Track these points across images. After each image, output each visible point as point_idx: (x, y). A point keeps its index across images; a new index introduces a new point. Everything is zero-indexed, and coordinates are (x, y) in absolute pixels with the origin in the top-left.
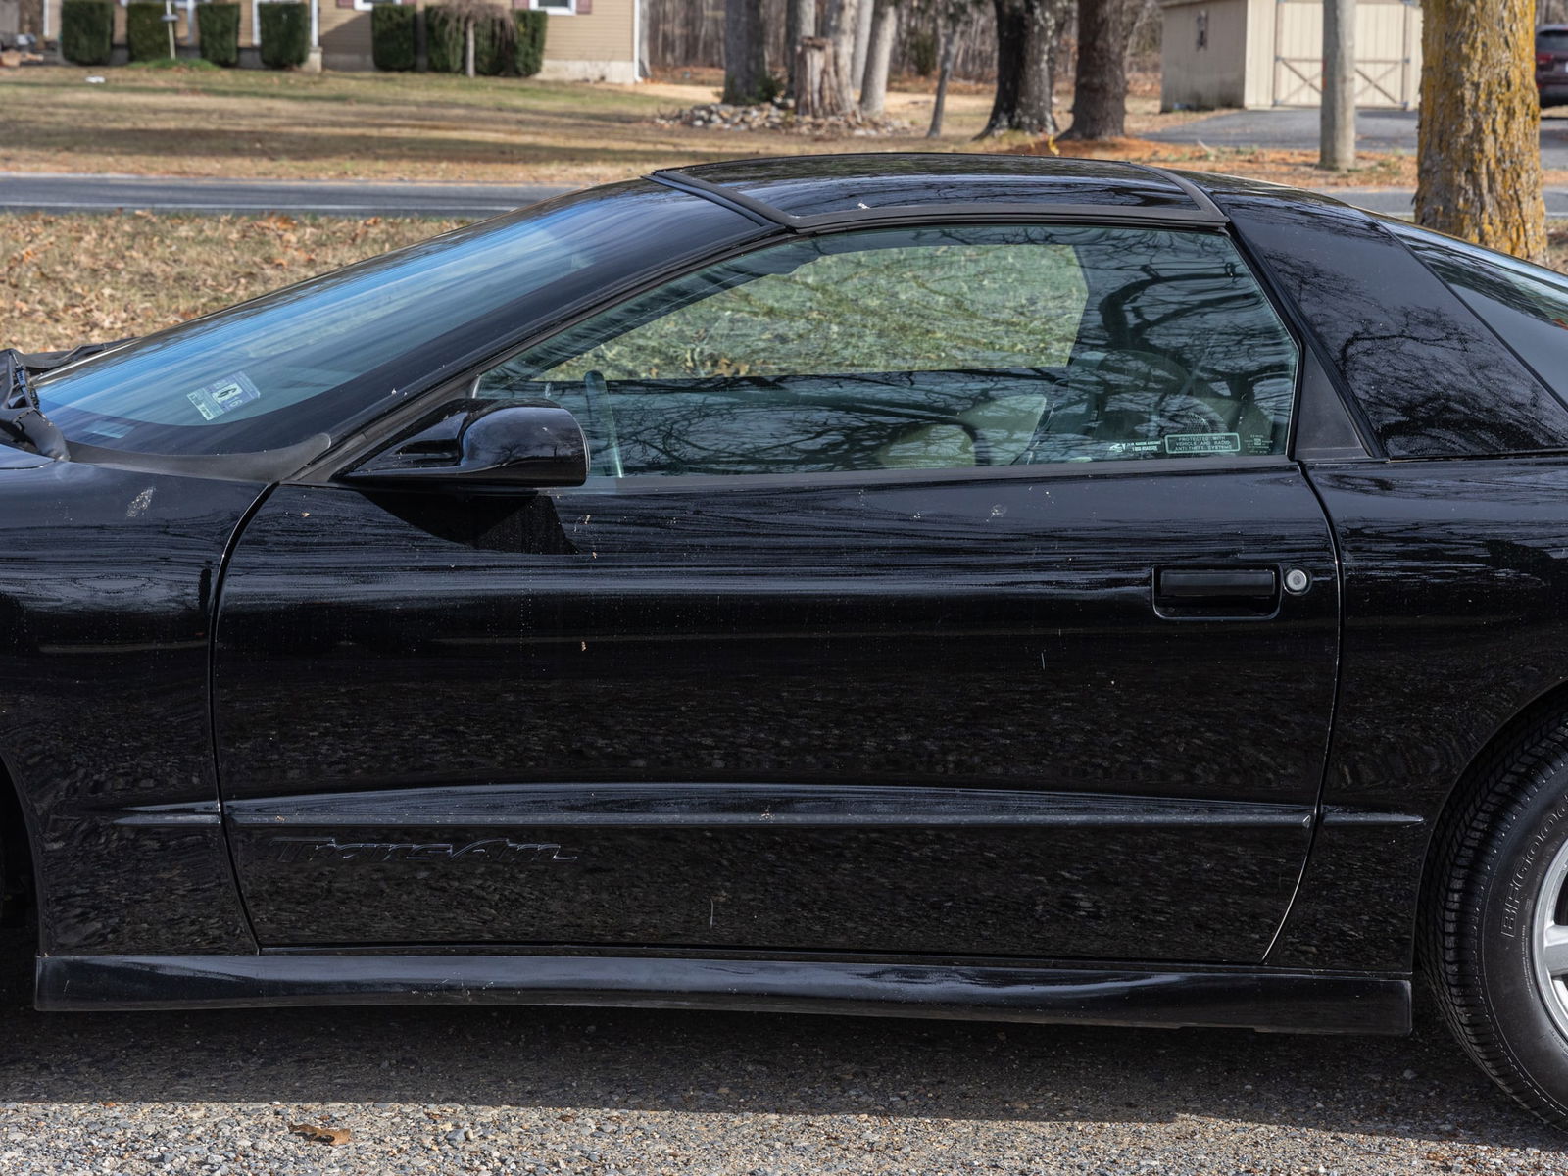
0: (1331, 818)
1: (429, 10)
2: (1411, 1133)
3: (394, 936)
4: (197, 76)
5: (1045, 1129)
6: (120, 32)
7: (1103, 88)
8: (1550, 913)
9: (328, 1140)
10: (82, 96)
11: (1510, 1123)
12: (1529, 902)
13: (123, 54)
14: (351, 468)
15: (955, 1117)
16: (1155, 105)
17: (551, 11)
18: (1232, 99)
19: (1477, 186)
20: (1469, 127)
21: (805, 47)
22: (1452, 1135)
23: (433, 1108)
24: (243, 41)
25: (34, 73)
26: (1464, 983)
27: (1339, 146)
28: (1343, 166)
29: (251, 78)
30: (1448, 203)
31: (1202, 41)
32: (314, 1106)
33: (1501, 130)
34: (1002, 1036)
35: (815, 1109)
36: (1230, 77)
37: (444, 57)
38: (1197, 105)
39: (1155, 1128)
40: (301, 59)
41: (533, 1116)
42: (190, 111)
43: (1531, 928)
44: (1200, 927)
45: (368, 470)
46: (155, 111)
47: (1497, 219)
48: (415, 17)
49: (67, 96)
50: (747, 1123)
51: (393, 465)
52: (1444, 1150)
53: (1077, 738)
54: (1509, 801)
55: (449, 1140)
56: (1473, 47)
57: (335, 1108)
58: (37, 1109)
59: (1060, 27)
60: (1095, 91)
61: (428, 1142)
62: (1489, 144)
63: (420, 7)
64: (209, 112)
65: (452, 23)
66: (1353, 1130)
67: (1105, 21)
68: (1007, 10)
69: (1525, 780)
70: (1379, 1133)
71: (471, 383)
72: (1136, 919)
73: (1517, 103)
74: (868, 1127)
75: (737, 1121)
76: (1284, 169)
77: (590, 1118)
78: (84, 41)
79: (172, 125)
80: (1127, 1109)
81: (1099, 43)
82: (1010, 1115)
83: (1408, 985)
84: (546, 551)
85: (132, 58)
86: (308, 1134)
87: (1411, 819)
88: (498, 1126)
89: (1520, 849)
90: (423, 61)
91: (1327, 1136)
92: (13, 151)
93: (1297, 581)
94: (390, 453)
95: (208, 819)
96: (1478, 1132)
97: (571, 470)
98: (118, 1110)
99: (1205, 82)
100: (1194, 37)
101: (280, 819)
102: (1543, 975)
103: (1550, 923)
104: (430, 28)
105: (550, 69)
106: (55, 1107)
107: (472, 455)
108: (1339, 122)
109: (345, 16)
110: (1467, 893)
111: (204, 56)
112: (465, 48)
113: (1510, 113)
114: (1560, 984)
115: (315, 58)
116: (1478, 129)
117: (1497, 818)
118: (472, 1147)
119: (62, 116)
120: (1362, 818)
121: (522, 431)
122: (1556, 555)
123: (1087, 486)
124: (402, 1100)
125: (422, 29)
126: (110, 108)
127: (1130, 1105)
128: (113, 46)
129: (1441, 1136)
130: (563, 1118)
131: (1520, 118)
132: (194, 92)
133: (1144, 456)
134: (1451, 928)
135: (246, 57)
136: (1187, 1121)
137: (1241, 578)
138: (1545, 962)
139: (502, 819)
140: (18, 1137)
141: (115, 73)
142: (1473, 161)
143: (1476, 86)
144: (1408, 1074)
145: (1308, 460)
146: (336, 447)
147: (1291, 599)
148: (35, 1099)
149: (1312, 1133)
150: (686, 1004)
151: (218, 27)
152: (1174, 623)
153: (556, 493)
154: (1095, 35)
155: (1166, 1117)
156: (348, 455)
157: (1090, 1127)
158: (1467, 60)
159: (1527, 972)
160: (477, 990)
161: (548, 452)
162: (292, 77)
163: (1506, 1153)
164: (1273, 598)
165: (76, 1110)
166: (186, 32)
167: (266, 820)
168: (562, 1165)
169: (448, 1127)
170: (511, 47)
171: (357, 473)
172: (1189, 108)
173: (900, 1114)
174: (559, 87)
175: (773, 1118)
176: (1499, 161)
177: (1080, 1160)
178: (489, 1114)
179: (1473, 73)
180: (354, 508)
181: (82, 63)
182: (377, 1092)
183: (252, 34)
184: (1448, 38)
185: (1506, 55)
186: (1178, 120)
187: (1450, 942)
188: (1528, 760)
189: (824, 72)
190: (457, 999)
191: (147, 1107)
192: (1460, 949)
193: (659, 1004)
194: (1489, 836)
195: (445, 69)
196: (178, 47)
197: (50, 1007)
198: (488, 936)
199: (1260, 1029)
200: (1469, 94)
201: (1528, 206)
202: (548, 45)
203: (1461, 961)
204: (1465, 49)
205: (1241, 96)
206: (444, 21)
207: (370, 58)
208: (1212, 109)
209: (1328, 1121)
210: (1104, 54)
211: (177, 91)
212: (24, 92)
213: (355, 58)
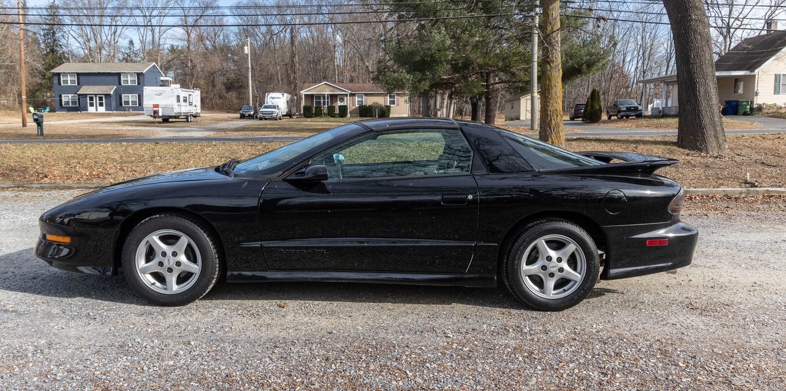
0: (479, 244)
1: (369, 106)
2: (498, 307)
3: (300, 268)
4: (327, 119)
5: (425, 306)
6: (314, 112)
7: (490, 116)
8: (525, 263)
9: (283, 307)
10: (306, 123)
11: (519, 305)
12: (520, 261)
13: (314, 115)
14: (285, 178)
15: (408, 303)
16: (504, 120)
17: (392, 105)
18: (518, 118)
19: (551, 130)
20: (549, 118)
21: (437, 110)
22: (506, 307)
23: (306, 302)
24: (336, 113)
25: (298, 119)
26: (507, 277)
27: (534, 125)
28: (535, 129)
29: (337, 119)
30: (545, 133)
31: (512, 108)
32: (283, 301)
33: (555, 119)
34: (422, 288)
35: (381, 302)
36: (517, 114)
37: (372, 114)
38: (512, 119)
39: (448, 306)
40: (346, 116)
41: (325, 303)
42: (324, 125)
43: (520, 266)
44: (459, 267)
45: (288, 178)
46: (318, 125)
47: (555, 136)
48: (367, 107)
49: (303, 123)
50: (366, 304)
51: (293, 177)
52: (504, 310)
53: (442, 230)
54: (515, 241)
55: (307, 307)
56: (550, 104)
57: (287, 301)
58: (230, 301)
59: (483, 105)
60: (488, 116)
61: (303, 308)
62: (553, 122)
63: (368, 105)
64: (327, 125)
65: (373, 108)
66: (487, 306)
67: (490, 103)
68: (473, 102)
69: (519, 237)
70: (492, 307)
71: (309, 161)
72: (447, 265)
73: (559, 114)
74: (390, 305)
75: (364, 304)
76: (524, 130)
77: (335, 303)
78: (307, 113)
79: (320, 127)
80: (443, 302)
81: (489, 108)
82: (419, 303)
83: (496, 277)
84: (322, 193)
85: (316, 116)
86: (280, 306)
87: (495, 244)
88: (318, 305)
89: (518, 250)
90: (368, 115)
91: (481, 308)
92: (290, 132)
93: (470, 197)
94: (293, 175)
95: (258, 245)
96: (512, 307)
97: (325, 177)
98: (246, 301)
99: (513, 115)
100: (511, 107)
101: (271, 245)
102: (523, 276)
103: (525, 265)
104: (370, 109)
105: (391, 116)
106: (234, 301)
107: (307, 174)
108: (534, 121)
109: (354, 107)
110: (508, 259)
111: (329, 115)
112: (376, 113)
113: (557, 116)
114: (527, 277)
115: (349, 115)
116: (551, 119)
117: (513, 244)
118: (311, 309)
119: (301, 126)
120: (487, 244)
121: (317, 170)
122: (540, 191)
123: (429, 179)
124: (301, 300)
125: (368, 110)
126: (310, 125)
127: (443, 301)
128: (313, 114)
129: (504, 307)
130: (331, 303)
131: (559, 117)
132: (326, 122)
133: (442, 173)
134: (504, 266)
135: (336, 115)
136: (454, 304)
137: (459, 196)
138: (524, 273)
139: (314, 245)
140: (225, 306)
141: (313, 119)
142: (550, 125)
143: (550, 111)
144: (501, 296)
145: (474, 174)
146: (283, 173)
147: (469, 201)
148: (230, 300)
149: (478, 307)
150: (352, 281)
151: (331, 110)
152: (445, 206)
153: (324, 182)
154: (488, 106)
155: (450, 304)
156: (285, 175)
157: (434, 306)
158: (549, 106)
159: (520, 275)
160: (311, 279)
161: (322, 174)
162: (344, 119)
163: (516, 311)
164: (465, 200)
165: (238, 301)
166: (326, 111)
167: (269, 246)
168: (327, 312)
169: (308, 305)
170: (384, 112)
171: (287, 179)
172: (510, 120)
173: (397, 303)
174: (393, 118)
175: (372, 304)
176: (555, 125)
177: (430, 312)
178: (317, 302)
179: (550, 108)
180: (286, 185)
181: (307, 117)
182: (296, 298)
183: (337, 111)
184: (545, 102)
185: (556, 105)
186: (508, 122)
187: (504, 269)
188: (519, 233)
189: (441, 115)
190: (307, 280)
191: (251, 301)
192: (506, 270)
193: (346, 281)
194: (512, 247)
195: (372, 117)
196: (324, 114)
197: (229, 281)
198: (318, 268)
199: (466, 286)
200: (549, 113)
201: (561, 133)
202: (391, 111)
203: (506, 273)
204: (548, 104)
205: (520, 118)
206: (372, 108)
207: (359, 115)
208: (513, 120)
209: (482, 305)
210: (490, 110)
211: (323, 122)
212: (296, 122)
213: (356, 115)
